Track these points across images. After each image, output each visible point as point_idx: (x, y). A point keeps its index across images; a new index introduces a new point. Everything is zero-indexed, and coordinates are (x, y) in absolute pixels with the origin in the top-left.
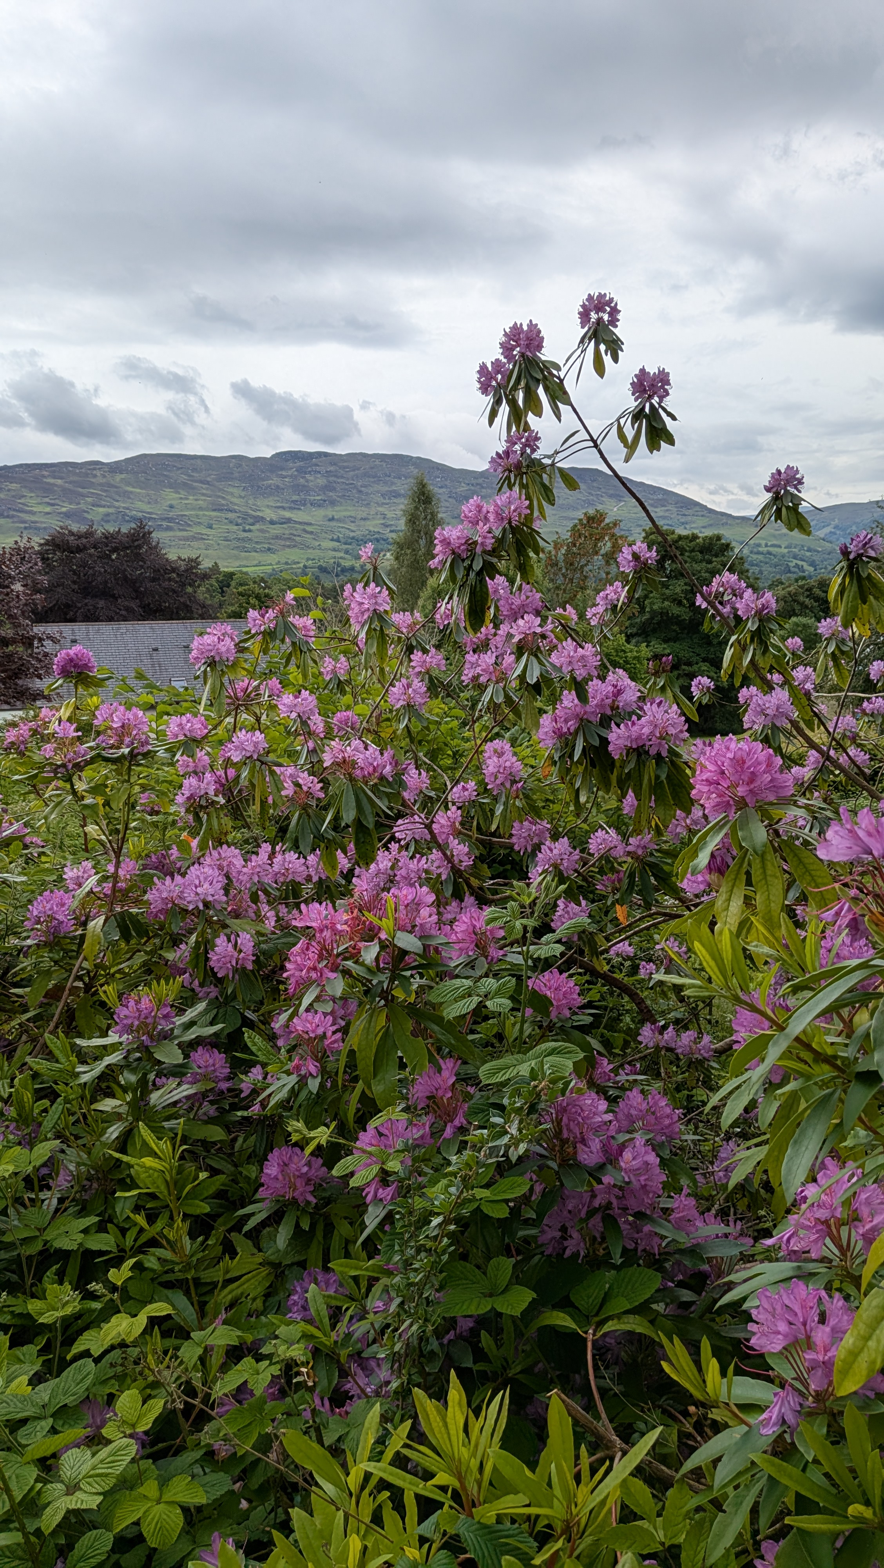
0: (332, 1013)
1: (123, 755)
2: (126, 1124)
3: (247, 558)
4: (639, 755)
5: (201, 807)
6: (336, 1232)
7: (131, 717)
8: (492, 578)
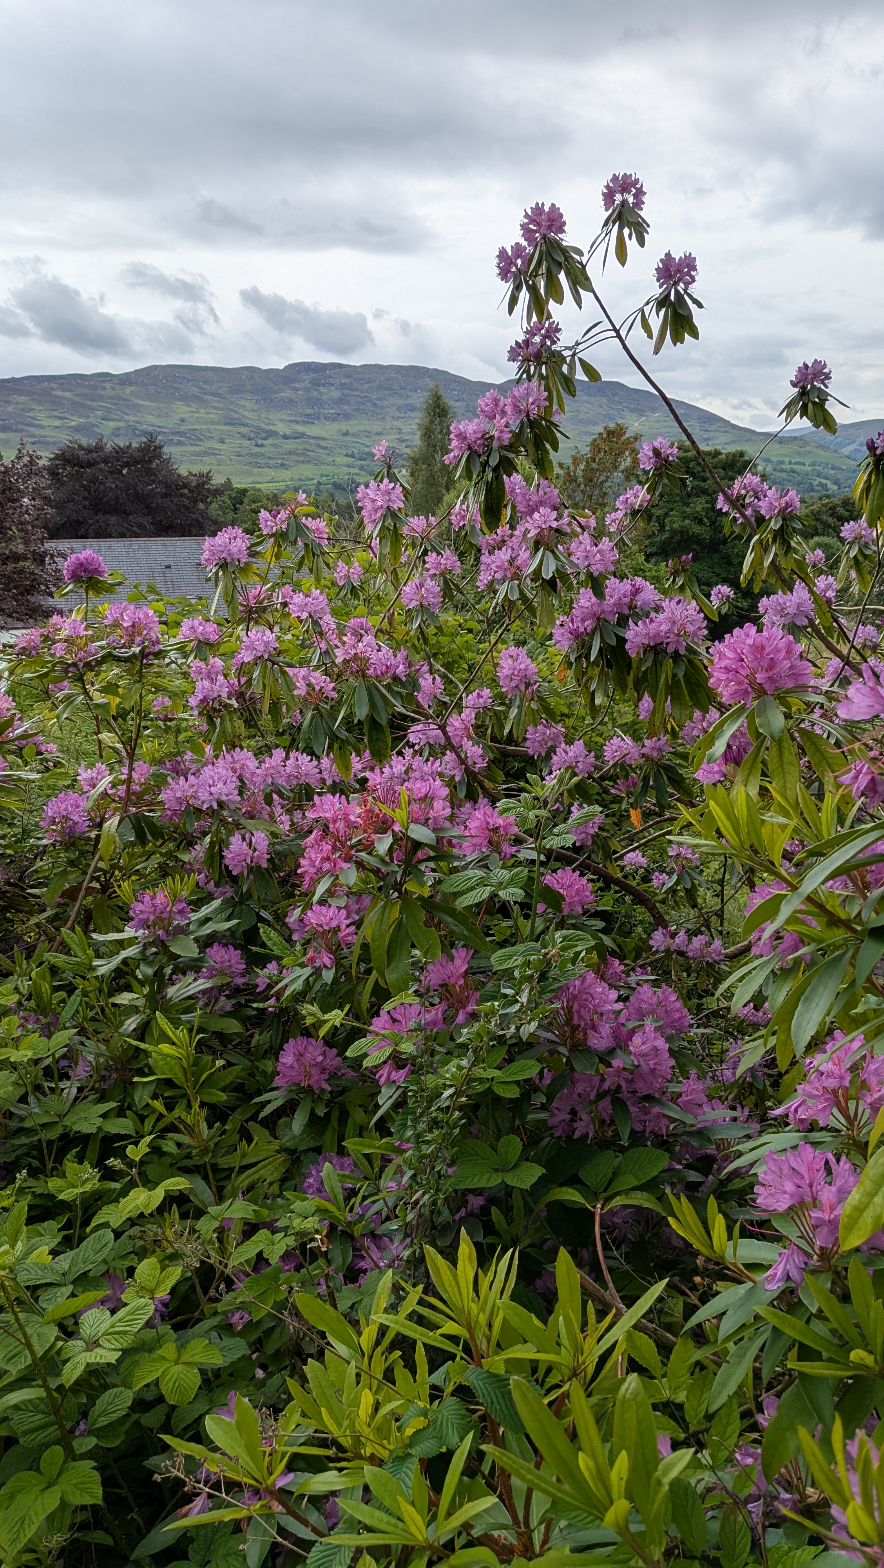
0: (346, 907)
1: (134, 655)
2: (144, 1016)
3: (260, 475)
4: (657, 653)
5: (215, 709)
6: (350, 1119)
7: (141, 616)
8: (509, 476)
